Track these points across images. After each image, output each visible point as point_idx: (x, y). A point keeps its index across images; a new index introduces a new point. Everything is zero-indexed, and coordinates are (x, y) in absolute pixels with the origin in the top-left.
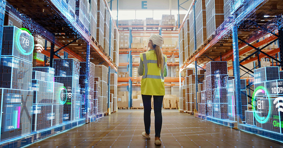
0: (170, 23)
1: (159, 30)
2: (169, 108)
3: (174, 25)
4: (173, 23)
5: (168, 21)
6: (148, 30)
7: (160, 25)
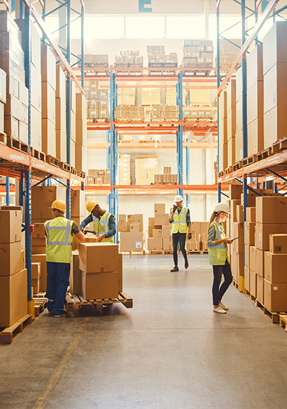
0: (201, 61)
1: (177, 74)
2: (198, 251)
3: (210, 66)
4: (208, 61)
5: (198, 55)
6: (152, 74)
7: (178, 66)
